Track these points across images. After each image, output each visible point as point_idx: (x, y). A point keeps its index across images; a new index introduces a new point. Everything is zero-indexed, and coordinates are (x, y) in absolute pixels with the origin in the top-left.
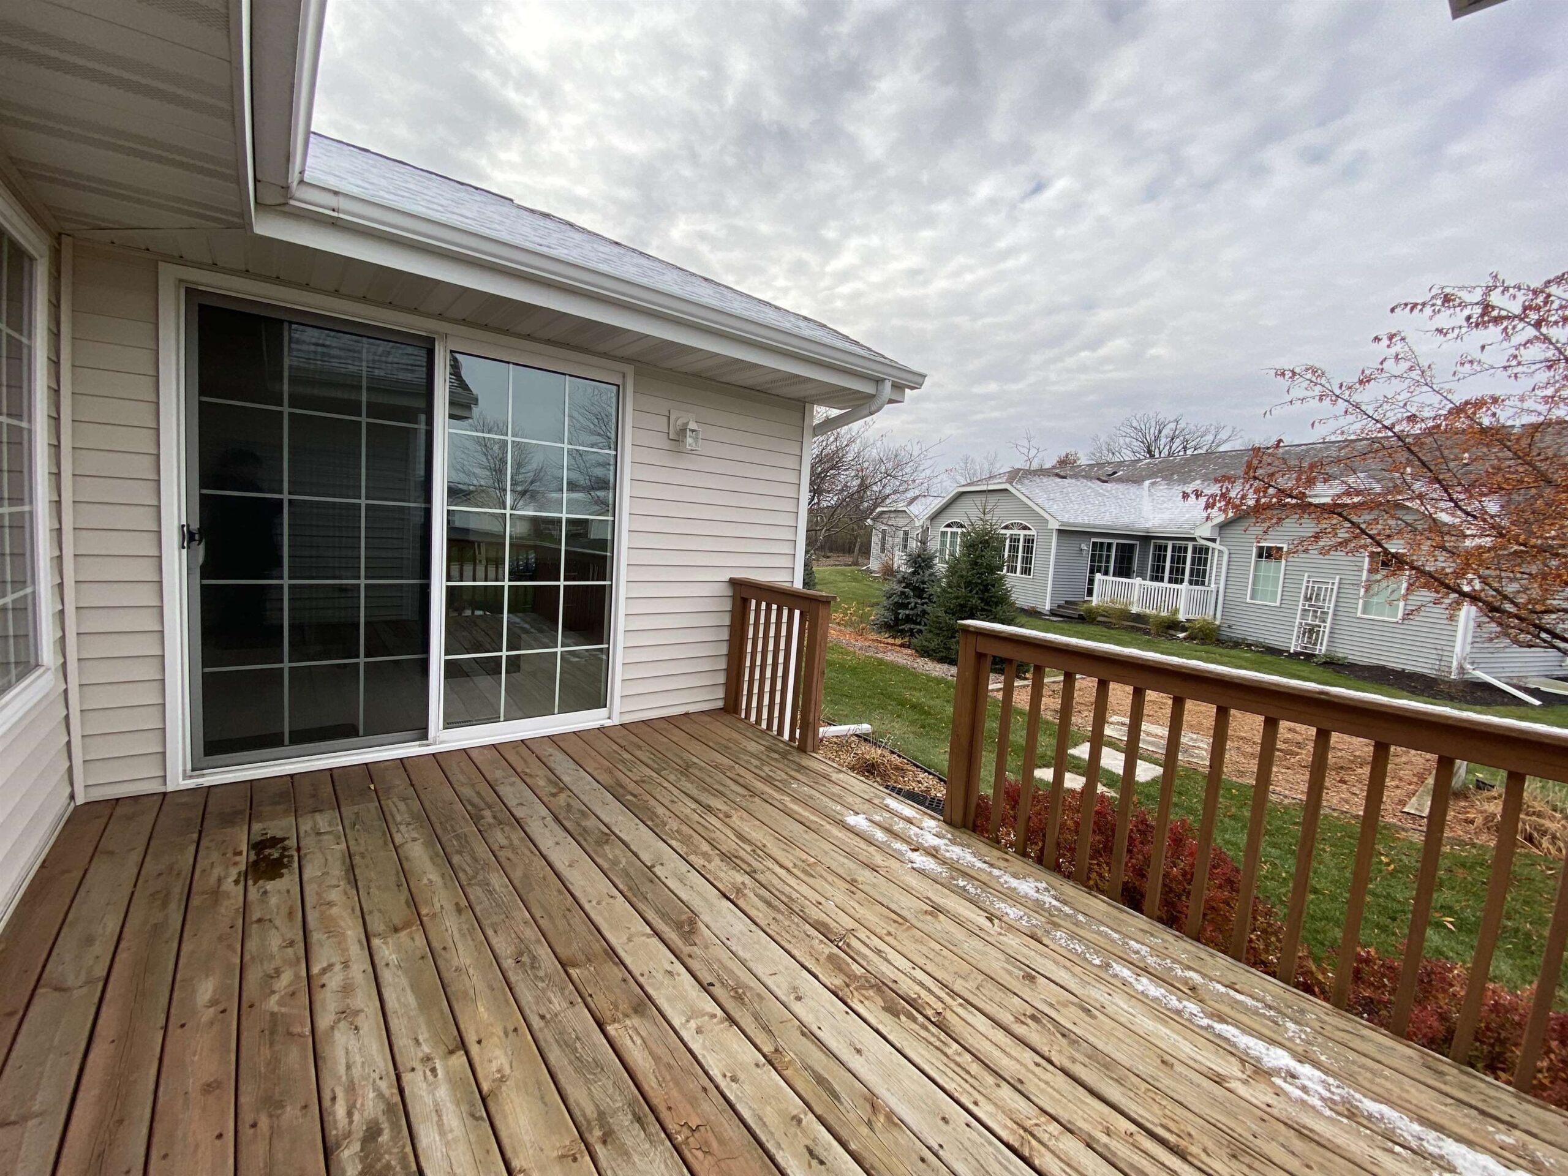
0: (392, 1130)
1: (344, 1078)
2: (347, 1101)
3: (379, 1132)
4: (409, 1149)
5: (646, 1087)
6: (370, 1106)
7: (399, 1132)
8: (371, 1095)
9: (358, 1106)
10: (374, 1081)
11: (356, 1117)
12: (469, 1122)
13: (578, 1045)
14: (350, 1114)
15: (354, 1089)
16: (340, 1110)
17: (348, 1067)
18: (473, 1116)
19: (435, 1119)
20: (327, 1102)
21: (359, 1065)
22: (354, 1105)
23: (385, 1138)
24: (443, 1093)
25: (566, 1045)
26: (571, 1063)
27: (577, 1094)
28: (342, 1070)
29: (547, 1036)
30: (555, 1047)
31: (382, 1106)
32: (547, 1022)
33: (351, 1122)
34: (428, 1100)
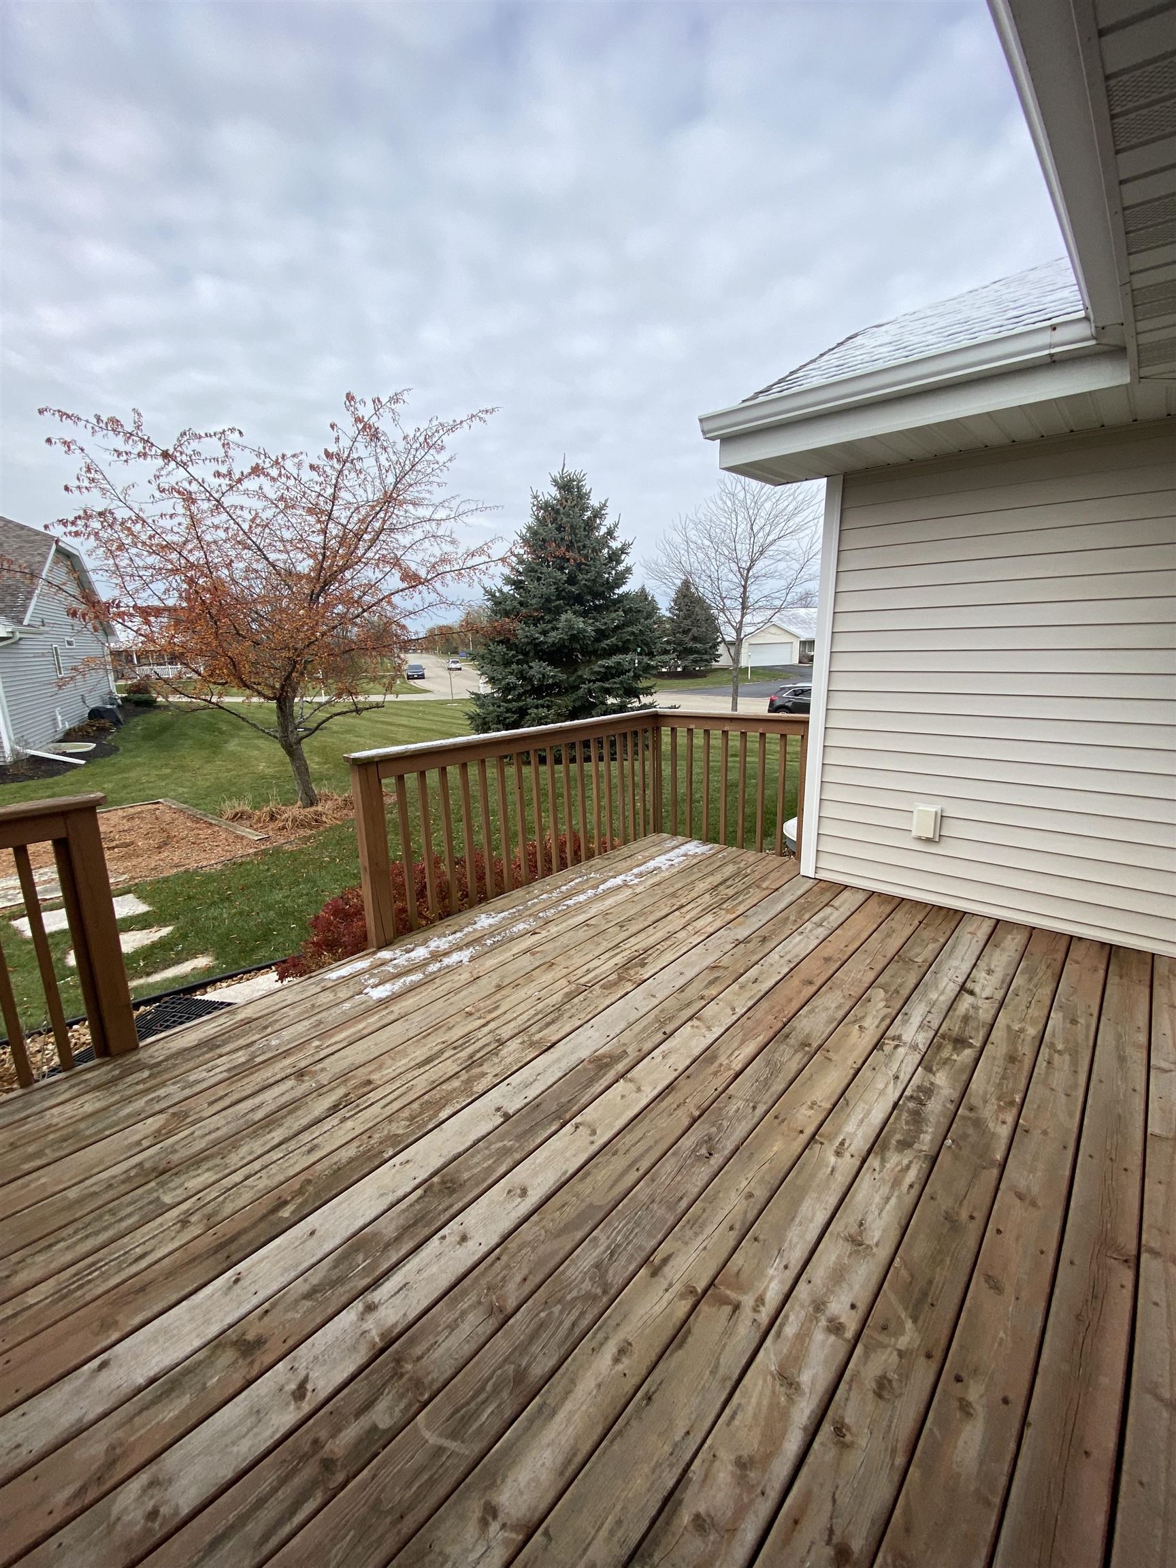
0: (892, 1136)
1: (896, 1194)
2: (904, 1177)
3: (899, 1142)
4: (892, 1120)
5: (766, 1040)
6: (894, 1159)
7: (889, 1132)
8: (888, 1165)
9: (900, 1167)
10: (881, 1171)
11: (905, 1162)
12: (852, 1104)
13: (762, 1079)
14: (908, 1167)
15: (895, 1180)
16: (912, 1175)
17: (888, 1199)
18: (847, 1104)
19: (866, 1120)
20: (917, 1187)
21: (881, 1192)
22: (901, 1171)
23: (898, 1137)
24: (850, 1127)
25: (766, 1084)
26: (777, 1076)
27: (794, 1066)
28: (893, 1201)
29: (768, 1098)
30: (773, 1089)
31: (888, 1154)
32: (757, 1103)
33: (911, 1162)
34: (860, 1133)
